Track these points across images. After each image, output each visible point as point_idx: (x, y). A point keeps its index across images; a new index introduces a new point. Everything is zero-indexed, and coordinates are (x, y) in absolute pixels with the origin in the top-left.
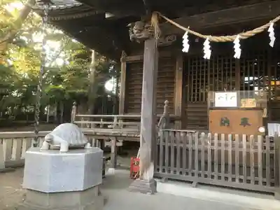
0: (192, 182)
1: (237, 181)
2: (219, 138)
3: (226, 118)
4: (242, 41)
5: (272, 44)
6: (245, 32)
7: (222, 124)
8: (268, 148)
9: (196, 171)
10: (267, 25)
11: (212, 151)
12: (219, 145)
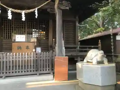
0: (2, 77)
1: (23, 72)
2: (16, 55)
3: (20, 46)
4: (25, 14)
5: (36, 17)
6: (27, 10)
7: (18, 49)
8: (35, 57)
9: (5, 71)
10: (35, 9)
11: (13, 61)
12: (16, 58)
